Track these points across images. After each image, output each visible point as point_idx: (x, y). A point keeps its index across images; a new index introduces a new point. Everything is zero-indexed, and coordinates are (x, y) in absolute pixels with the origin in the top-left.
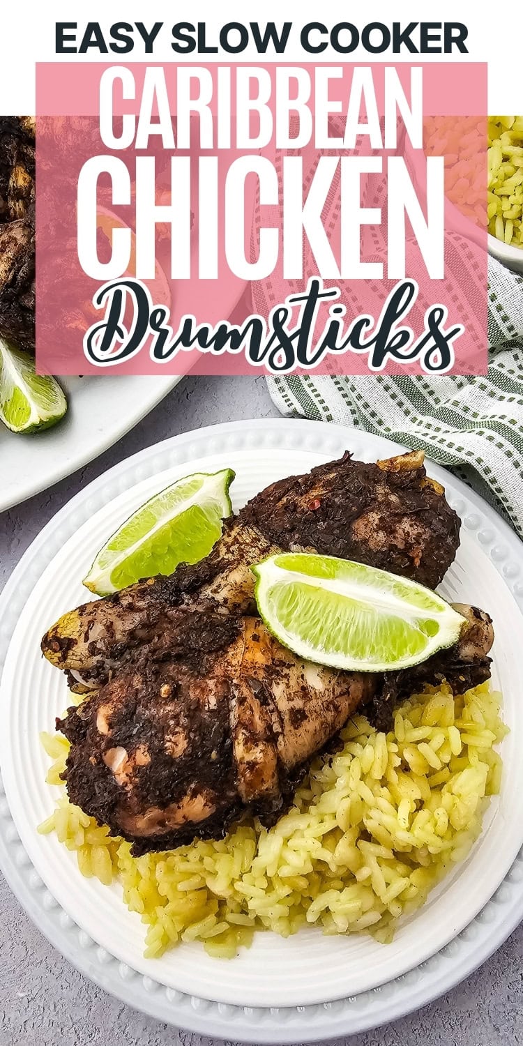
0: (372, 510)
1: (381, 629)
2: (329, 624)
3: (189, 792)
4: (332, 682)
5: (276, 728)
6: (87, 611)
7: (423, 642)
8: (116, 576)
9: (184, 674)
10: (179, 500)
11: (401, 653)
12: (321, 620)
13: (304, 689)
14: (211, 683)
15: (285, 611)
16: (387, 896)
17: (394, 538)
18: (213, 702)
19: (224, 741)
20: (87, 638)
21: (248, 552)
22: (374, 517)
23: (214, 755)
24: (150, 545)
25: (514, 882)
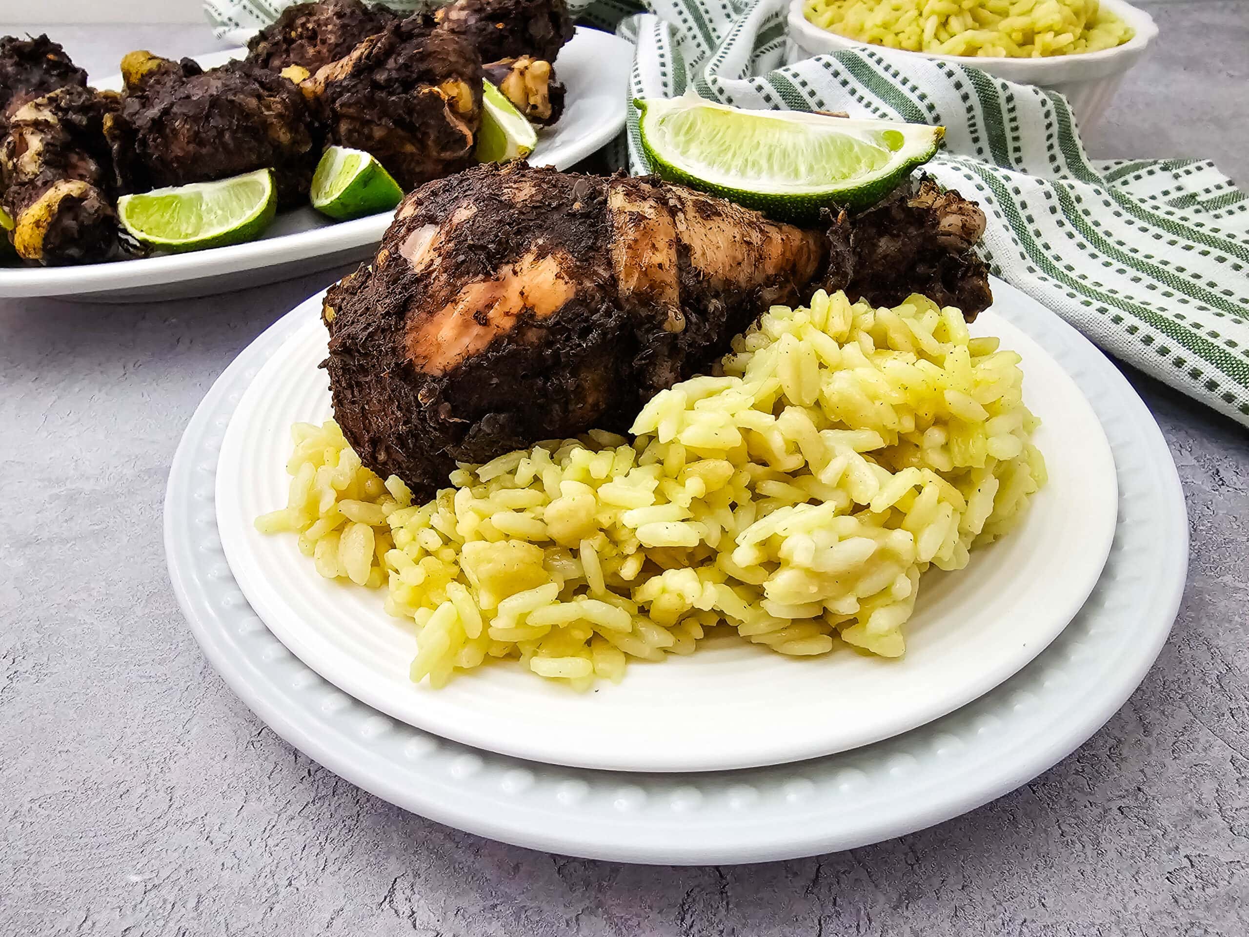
1: (820, 145)
3: (533, 248)
7: (884, 157)
11: (853, 170)
15: (682, 138)
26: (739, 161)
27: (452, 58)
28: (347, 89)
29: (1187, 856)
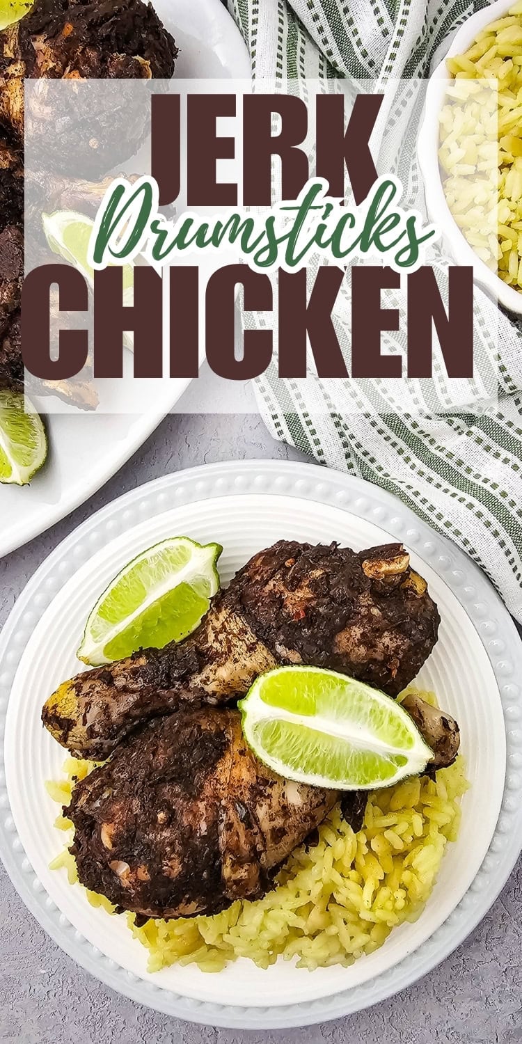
0: (355, 624)
1: (356, 758)
2: (308, 753)
4: (310, 795)
5: (259, 847)
6: (83, 692)
7: (393, 771)
8: (108, 650)
9: (178, 796)
10: (168, 571)
11: (373, 779)
12: (302, 750)
13: (284, 807)
14: (202, 805)
15: (269, 741)
16: (352, 947)
17: (375, 651)
18: (203, 826)
19: (214, 863)
20: (85, 722)
21: (235, 645)
22: (357, 631)
23: (205, 875)
24: (141, 621)
25: (461, 909)
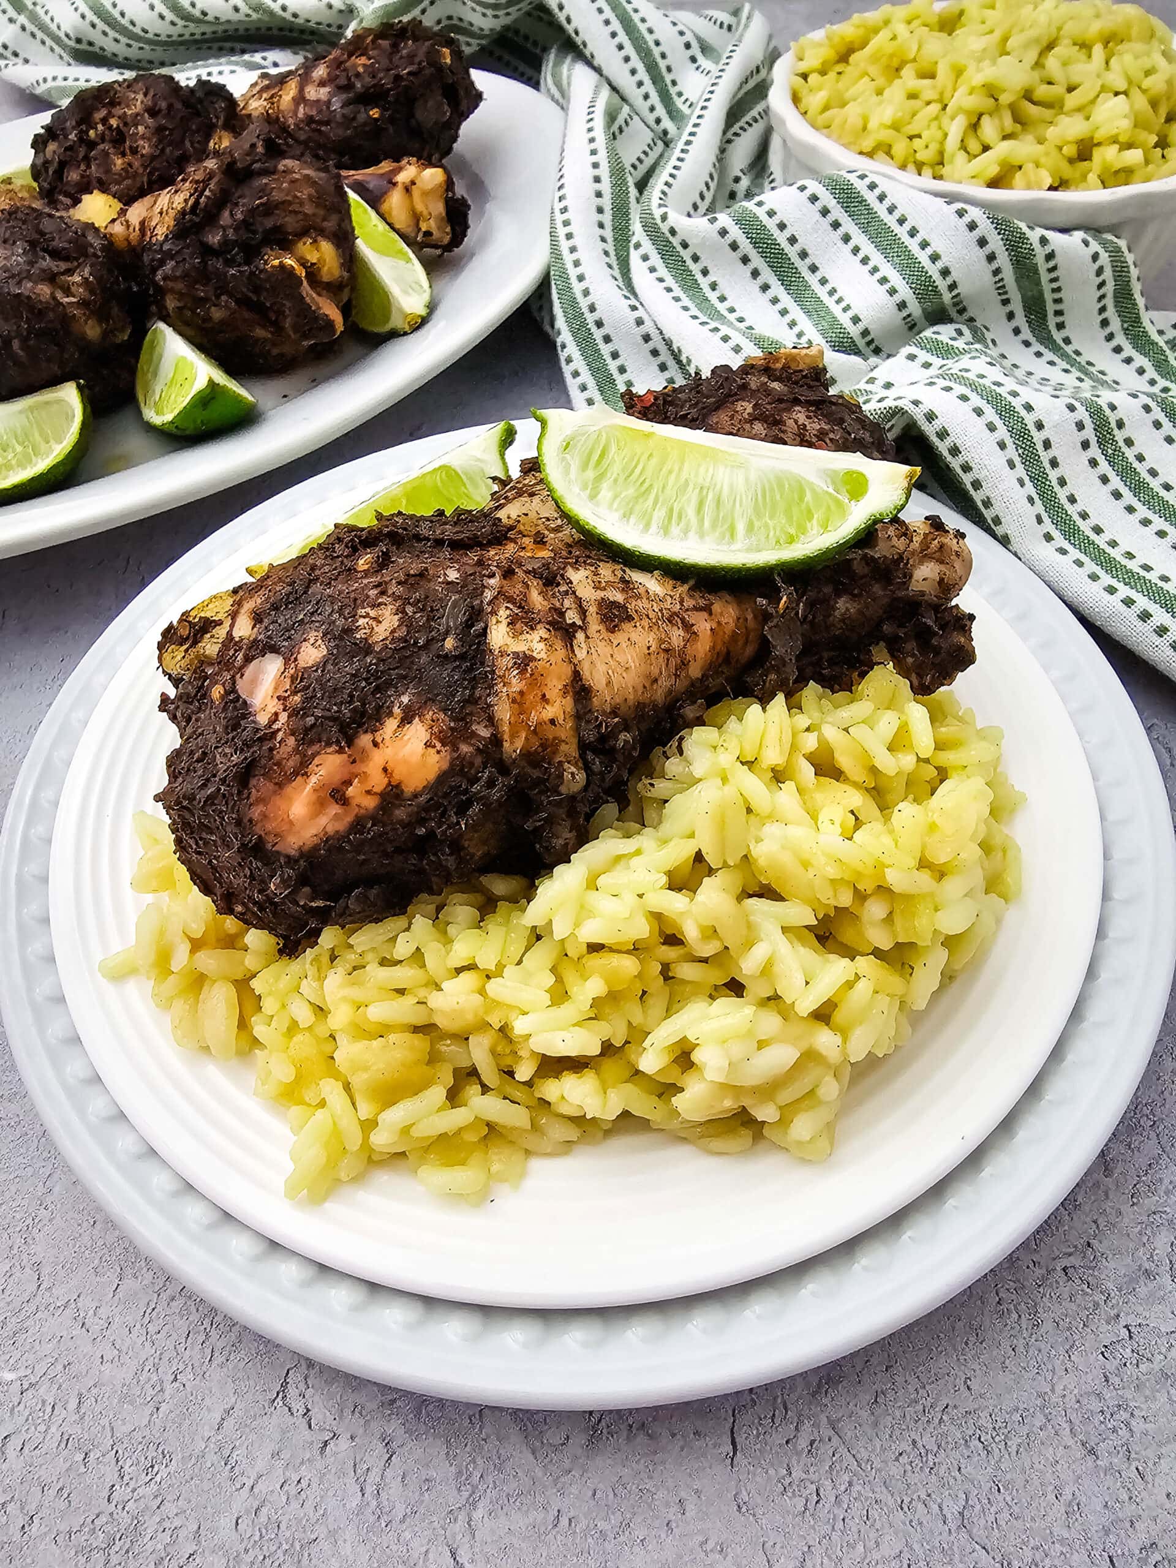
1: (764, 492)
2: (670, 491)
3: (396, 710)
4: (680, 590)
5: (572, 617)
7: (842, 511)
11: (802, 530)
12: (656, 485)
13: (624, 581)
15: (590, 474)
18: (453, 575)
19: (470, 624)
23: (449, 643)
26: (660, 514)
27: (308, 209)
28: (169, 255)
29: (1126, 1327)
